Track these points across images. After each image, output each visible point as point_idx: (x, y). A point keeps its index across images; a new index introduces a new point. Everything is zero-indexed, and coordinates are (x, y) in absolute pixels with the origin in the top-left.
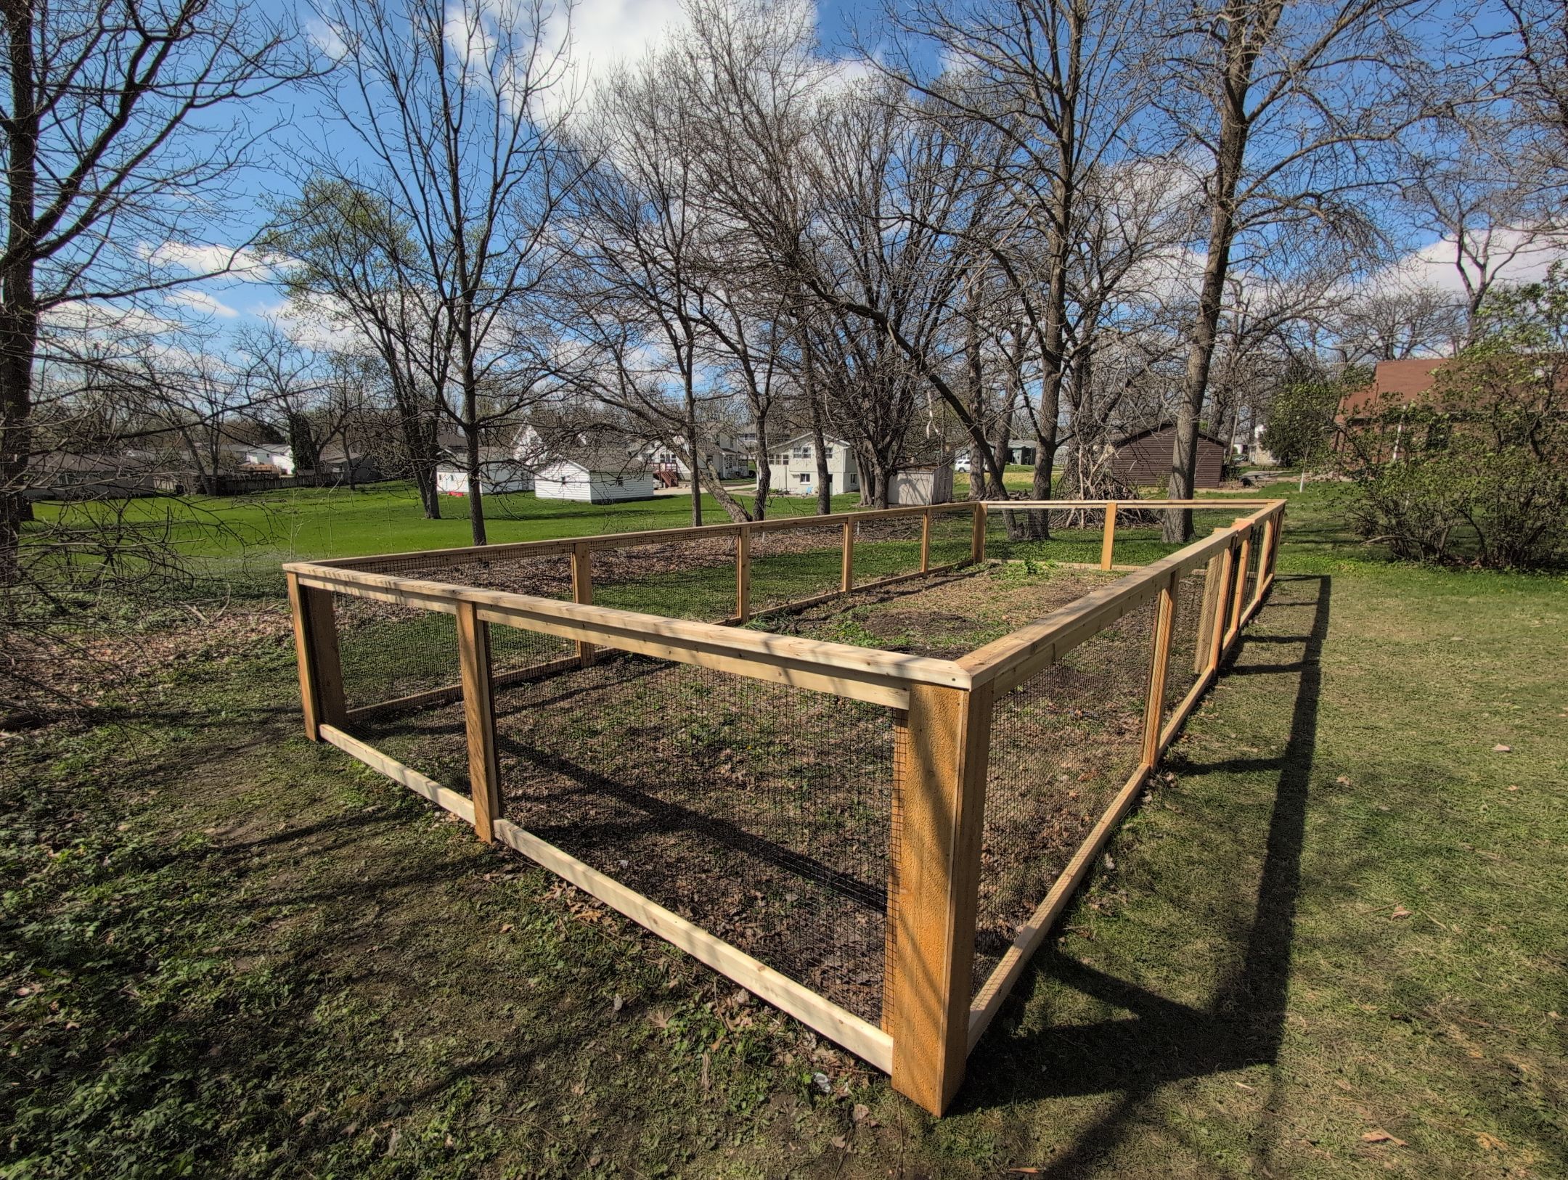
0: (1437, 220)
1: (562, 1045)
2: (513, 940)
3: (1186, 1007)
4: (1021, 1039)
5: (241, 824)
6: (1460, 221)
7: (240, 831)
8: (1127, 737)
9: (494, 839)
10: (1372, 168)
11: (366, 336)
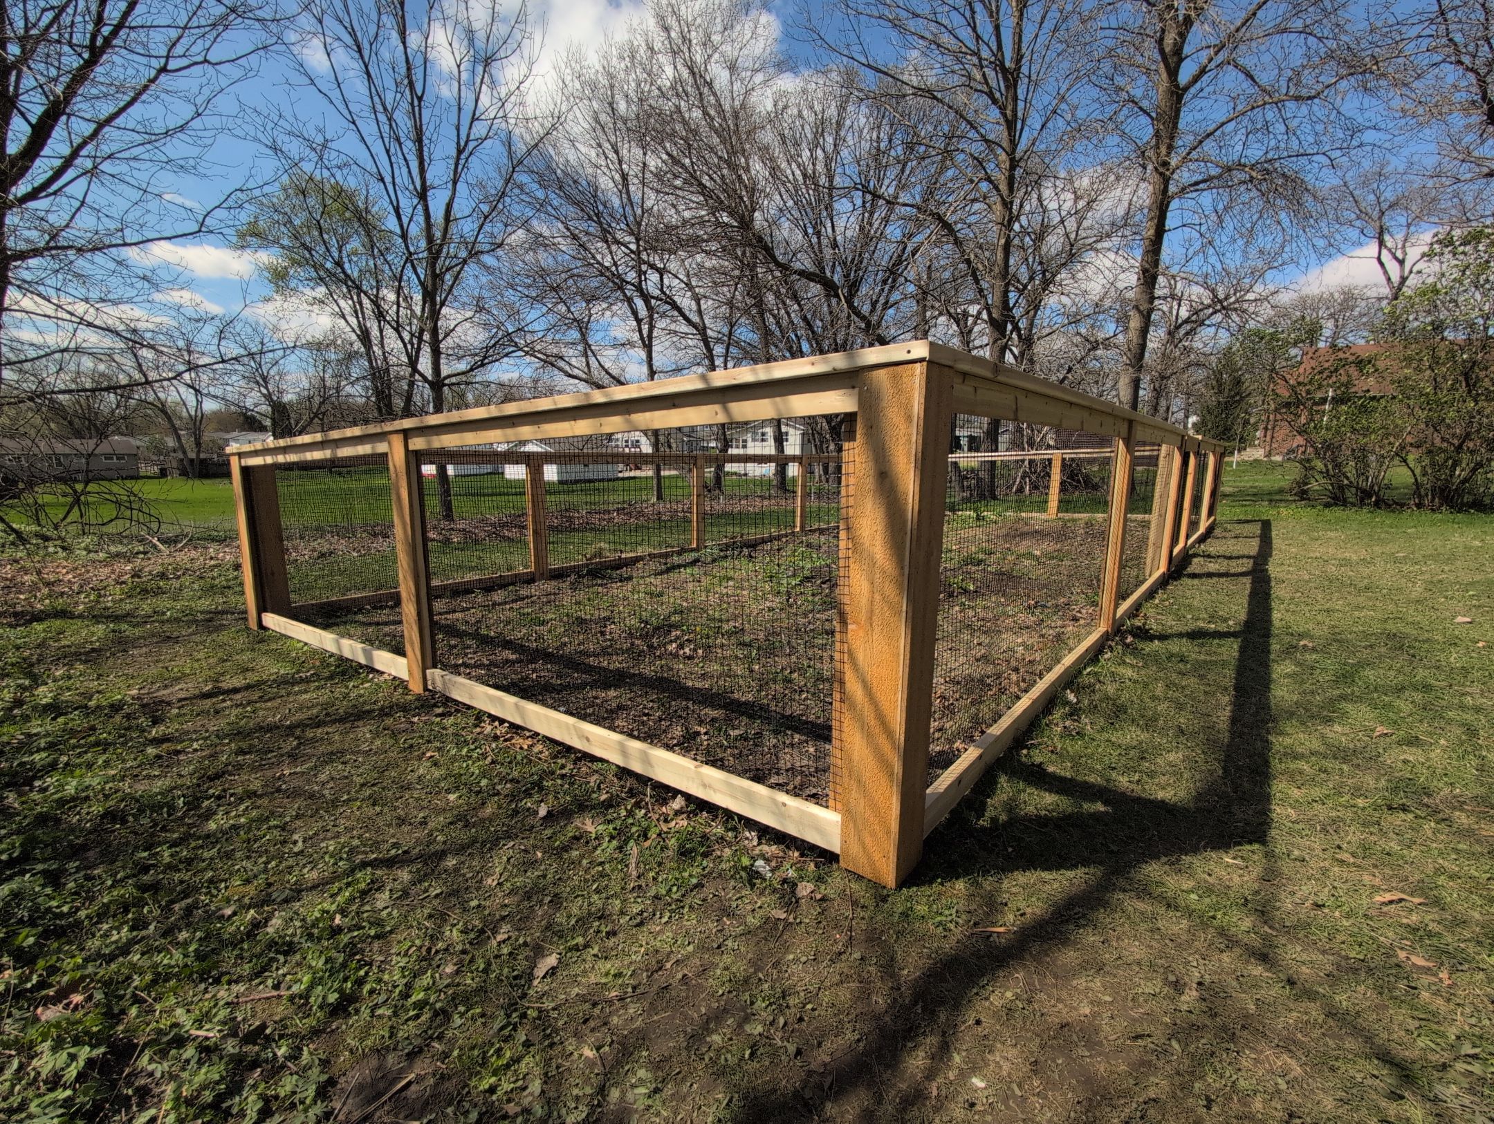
0: (1358, 218)
1: (478, 845)
2: (435, 764)
3: (1163, 801)
4: (983, 828)
5: (166, 687)
6: (1380, 218)
7: (164, 692)
8: (1082, 622)
9: (426, 689)
10: (1302, 138)
11: (343, 321)
